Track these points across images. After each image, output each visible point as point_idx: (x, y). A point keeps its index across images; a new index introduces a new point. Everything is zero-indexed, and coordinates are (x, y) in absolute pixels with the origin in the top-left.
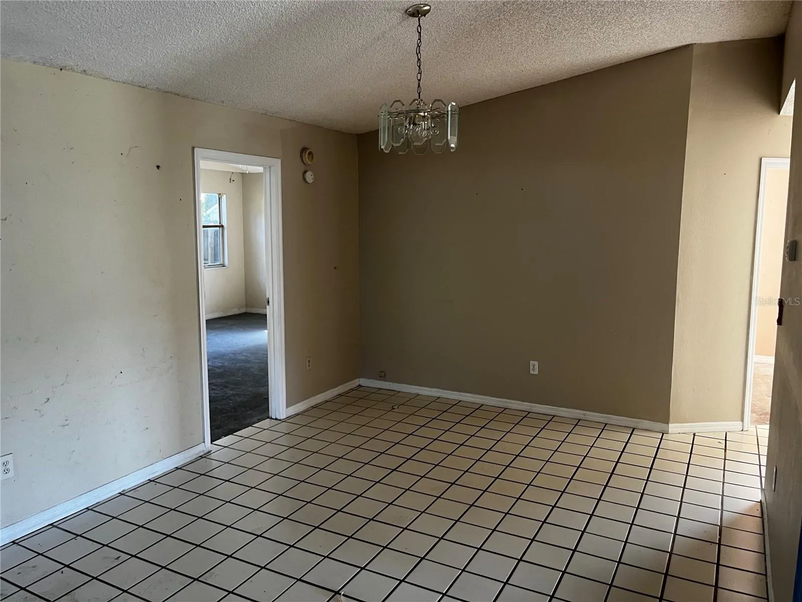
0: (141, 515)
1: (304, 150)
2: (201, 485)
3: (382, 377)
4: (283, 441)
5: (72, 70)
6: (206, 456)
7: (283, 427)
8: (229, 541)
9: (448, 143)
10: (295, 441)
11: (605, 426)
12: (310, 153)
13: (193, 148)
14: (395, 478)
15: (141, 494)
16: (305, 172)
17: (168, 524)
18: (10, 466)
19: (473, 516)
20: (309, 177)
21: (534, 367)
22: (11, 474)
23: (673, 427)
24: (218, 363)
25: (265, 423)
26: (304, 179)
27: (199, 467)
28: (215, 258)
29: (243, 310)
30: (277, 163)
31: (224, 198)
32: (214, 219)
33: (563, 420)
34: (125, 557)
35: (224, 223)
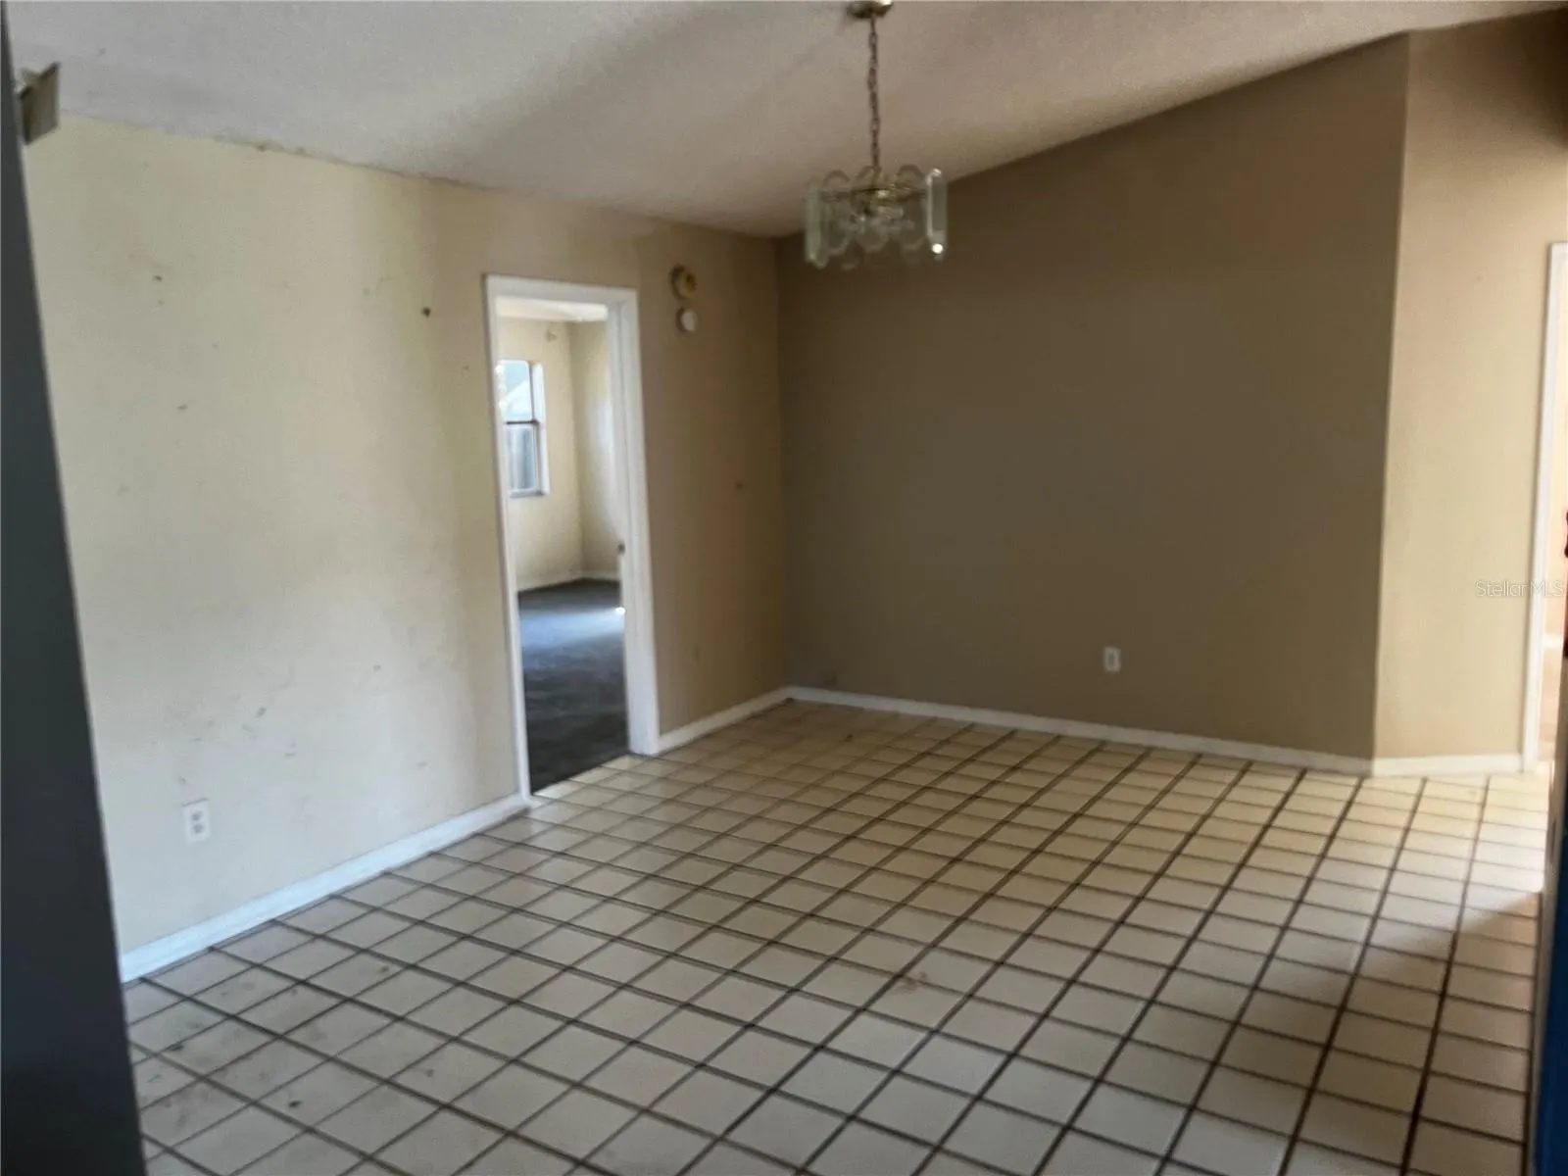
0: (421, 905)
1: (677, 272)
2: (517, 860)
3: (830, 683)
4: (657, 790)
5: (281, 149)
6: (522, 815)
7: (656, 770)
8: (565, 947)
9: (928, 246)
10: (673, 791)
11: (1247, 768)
12: (690, 279)
13: (484, 277)
14: (851, 851)
15: (420, 874)
16: (680, 313)
17: (465, 919)
18: (204, 820)
19: (990, 912)
20: (689, 321)
21: (1112, 659)
22: (204, 835)
23: (1381, 766)
24: (537, 665)
25: (623, 763)
26: (680, 326)
27: (513, 833)
28: (526, 481)
29: (577, 575)
30: (629, 298)
31: (539, 370)
32: (523, 411)
33: (1168, 756)
34: (395, 969)
35: (541, 417)
